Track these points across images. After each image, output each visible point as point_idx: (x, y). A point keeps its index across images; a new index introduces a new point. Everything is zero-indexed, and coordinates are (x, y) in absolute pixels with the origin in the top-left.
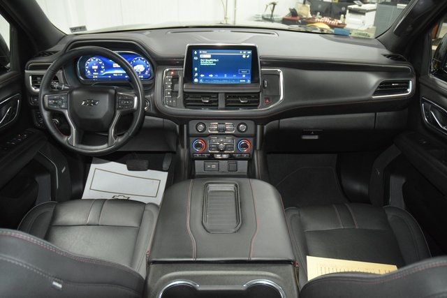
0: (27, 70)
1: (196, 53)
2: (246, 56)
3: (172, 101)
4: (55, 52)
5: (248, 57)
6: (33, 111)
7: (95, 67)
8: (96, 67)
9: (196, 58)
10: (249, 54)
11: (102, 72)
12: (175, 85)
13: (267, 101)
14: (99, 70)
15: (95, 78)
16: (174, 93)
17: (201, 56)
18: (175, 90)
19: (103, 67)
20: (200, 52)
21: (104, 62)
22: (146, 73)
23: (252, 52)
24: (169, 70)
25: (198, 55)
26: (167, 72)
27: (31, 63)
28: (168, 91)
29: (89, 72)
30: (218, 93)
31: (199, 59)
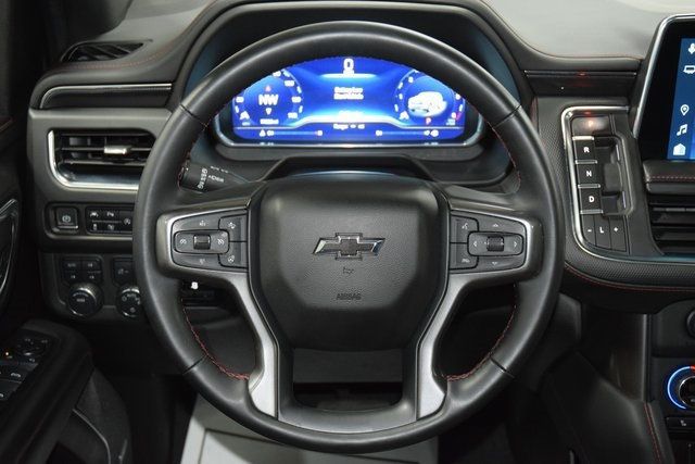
0: (37, 108)
3: (609, 230)
4: (135, 46)
6: (51, 259)
7: (269, 100)
8: (273, 100)
9: (689, 70)
11: (292, 115)
12: (607, 169)
14: (282, 109)
15: (267, 139)
18: (612, 184)
19: (296, 100)
21: (302, 81)
22: (451, 122)
24: (578, 114)
26: (570, 122)
27: (52, 84)
28: (589, 193)
29: (245, 115)
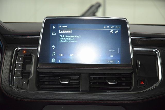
1: (54, 27)
2: (115, 31)
3: (22, 82)
5: (116, 32)
9: (54, 34)
10: (118, 29)
12: (27, 66)
13: (142, 83)
16: (25, 74)
17: (60, 31)
18: (27, 69)
20: (60, 27)
23: (122, 27)
24: (22, 50)
25: (56, 30)
28: (18, 71)
30: (79, 74)
31: (58, 34)
